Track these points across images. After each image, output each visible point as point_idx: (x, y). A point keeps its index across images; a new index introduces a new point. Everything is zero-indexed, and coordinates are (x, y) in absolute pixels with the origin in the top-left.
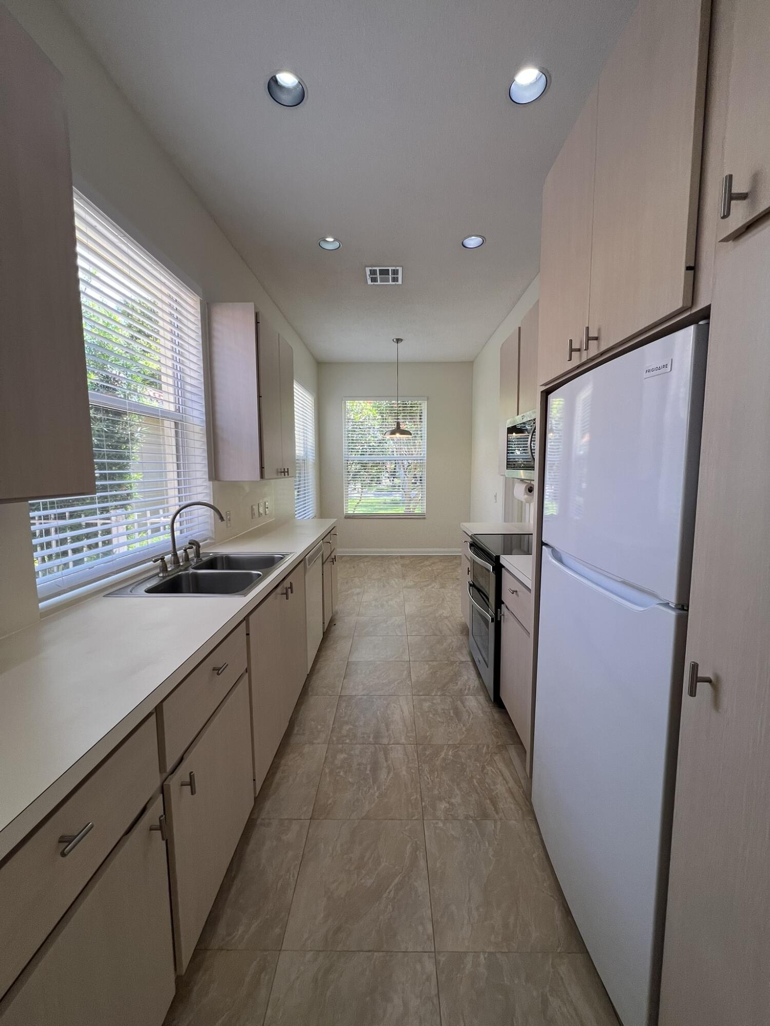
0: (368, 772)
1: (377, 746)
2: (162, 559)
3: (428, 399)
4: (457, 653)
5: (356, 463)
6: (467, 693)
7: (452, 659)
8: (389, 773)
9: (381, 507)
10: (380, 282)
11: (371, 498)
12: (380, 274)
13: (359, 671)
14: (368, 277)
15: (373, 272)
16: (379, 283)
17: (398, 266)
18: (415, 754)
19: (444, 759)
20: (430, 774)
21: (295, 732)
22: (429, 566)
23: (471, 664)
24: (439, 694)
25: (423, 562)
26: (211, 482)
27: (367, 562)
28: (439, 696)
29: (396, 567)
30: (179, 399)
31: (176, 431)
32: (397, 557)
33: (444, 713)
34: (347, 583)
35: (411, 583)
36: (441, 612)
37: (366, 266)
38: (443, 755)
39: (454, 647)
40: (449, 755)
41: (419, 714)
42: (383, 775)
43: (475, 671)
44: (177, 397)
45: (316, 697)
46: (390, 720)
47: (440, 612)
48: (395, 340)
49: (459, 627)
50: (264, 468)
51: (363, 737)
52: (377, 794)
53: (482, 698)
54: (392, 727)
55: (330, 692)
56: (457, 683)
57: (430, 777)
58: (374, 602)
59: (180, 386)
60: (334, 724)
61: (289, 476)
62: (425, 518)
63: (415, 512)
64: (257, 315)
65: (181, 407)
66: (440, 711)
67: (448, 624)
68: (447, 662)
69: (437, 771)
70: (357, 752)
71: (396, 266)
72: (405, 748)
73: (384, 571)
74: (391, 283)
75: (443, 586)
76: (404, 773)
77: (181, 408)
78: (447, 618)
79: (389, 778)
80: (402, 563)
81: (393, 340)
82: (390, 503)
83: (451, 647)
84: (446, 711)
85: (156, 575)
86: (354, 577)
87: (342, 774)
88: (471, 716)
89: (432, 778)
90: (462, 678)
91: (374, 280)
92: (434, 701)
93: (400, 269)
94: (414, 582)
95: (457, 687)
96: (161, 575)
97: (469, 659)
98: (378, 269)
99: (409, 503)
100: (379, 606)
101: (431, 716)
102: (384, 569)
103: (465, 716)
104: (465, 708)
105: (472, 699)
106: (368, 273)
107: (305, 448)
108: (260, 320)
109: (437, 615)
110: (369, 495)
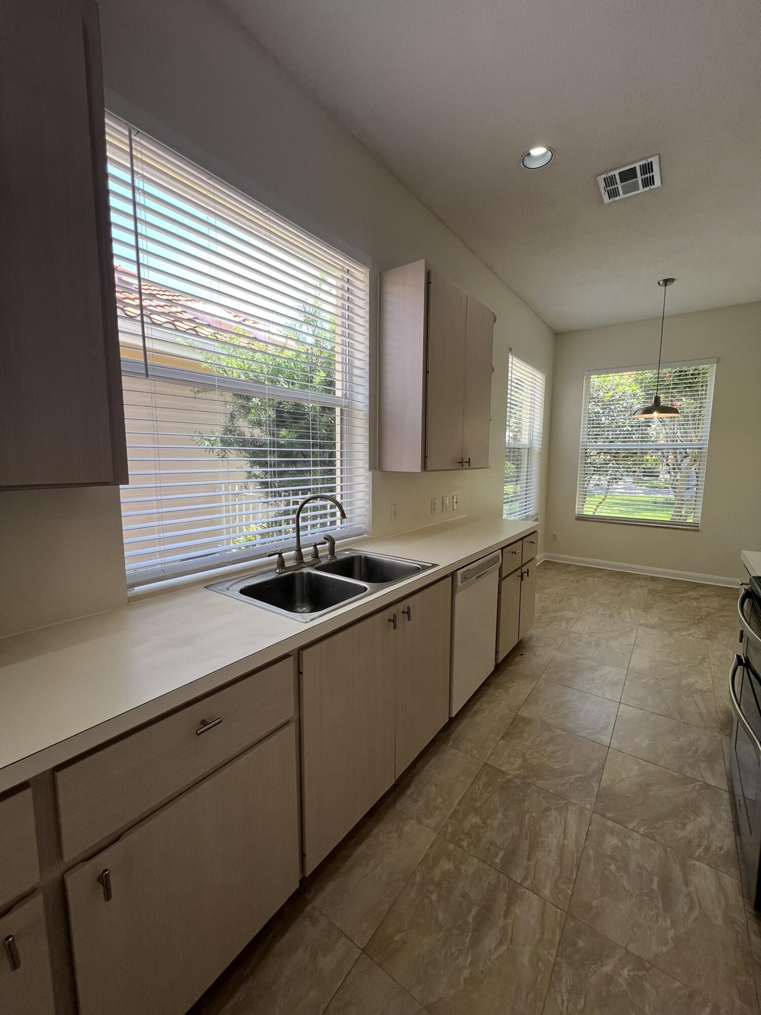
0: (470, 919)
1: (502, 876)
2: (280, 554)
3: (718, 360)
4: (702, 765)
5: (605, 453)
6: (700, 856)
7: (689, 772)
8: (501, 943)
9: (648, 507)
10: (624, 193)
11: (638, 495)
12: (622, 181)
13: (526, 735)
14: (603, 191)
15: (610, 181)
16: (622, 196)
17: (650, 157)
18: (558, 932)
19: (609, 980)
20: (570, 993)
21: (409, 792)
22: (695, 599)
23: (726, 796)
24: (642, 830)
25: (686, 592)
26: (371, 472)
27: (599, 577)
28: (642, 835)
29: (640, 591)
30: (346, 384)
31: (341, 418)
32: (645, 578)
33: (640, 875)
34: (561, 601)
35: (654, 621)
36: (694, 680)
37: (598, 175)
38: (608, 968)
39: (700, 752)
40: (620, 975)
41: (591, 853)
42: (489, 941)
43: (730, 814)
44: (345, 383)
45: (456, 751)
46: (539, 840)
47: (692, 679)
48: (661, 282)
49: (720, 715)
50: (427, 457)
51: (488, 850)
52: (466, 973)
53: (731, 882)
54: (539, 854)
55: (475, 752)
56: (684, 826)
57: (568, 1001)
58: (586, 636)
59: (347, 372)
60: (459, 804)
61: (471, 467)
62: (698, 531)
63: (688, 521)
64: (428, 275)
65: (348, 392)
66: (632, 866)
67: (701, 705)
68: (676, 774)
69: (586, 997)
70: (470, 870)
71: (646, 158)
72: (545, 905)
73: (619, 595)
74: (642, 190)
75: (710, 636)
76: (526, 961)
77: (348, 394)
78: (701, 692)
79: (498, 953)
80: (651, 587)
81: (659, 283)
82: (663, 503)
83: (694, 748)
84: (644, 873)
85: (274, 570)
86: (573, 595)
87: (434, 897)
88: (696, 912)
89: (571, 1005)
90: (699, 819)
91: (613, 194)
92: (629, 842)
93: (655, 160)
94: (660, 619)
95: (680, 834)
96: (278, 571)
97: (724, 785)
98: (616, 173)
99: (679, 508)
100: (593, 643)
101: (613, 868)
102: (619, 592)
103: (682, 906)
104: (687, 885)
105: (708, 873)
106: (602, 185)
107: (531, 435)
108: (432, 280)
109: (683, 682)
110: (637, 491)
